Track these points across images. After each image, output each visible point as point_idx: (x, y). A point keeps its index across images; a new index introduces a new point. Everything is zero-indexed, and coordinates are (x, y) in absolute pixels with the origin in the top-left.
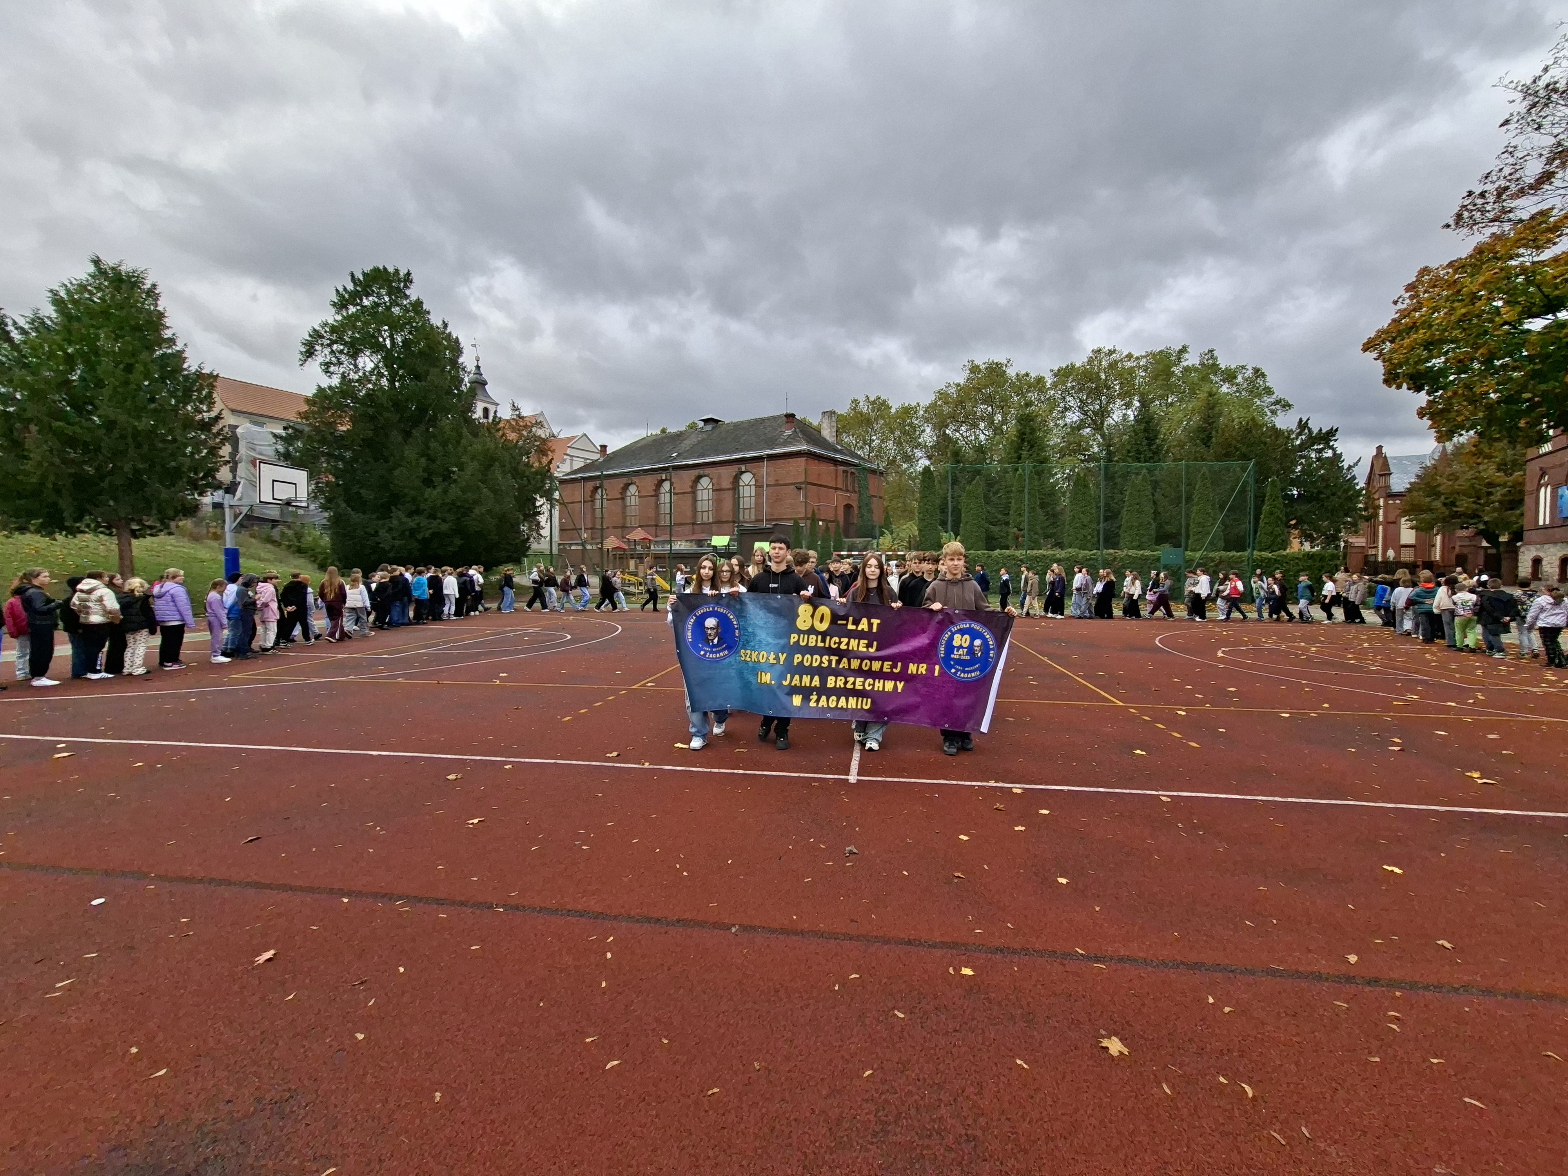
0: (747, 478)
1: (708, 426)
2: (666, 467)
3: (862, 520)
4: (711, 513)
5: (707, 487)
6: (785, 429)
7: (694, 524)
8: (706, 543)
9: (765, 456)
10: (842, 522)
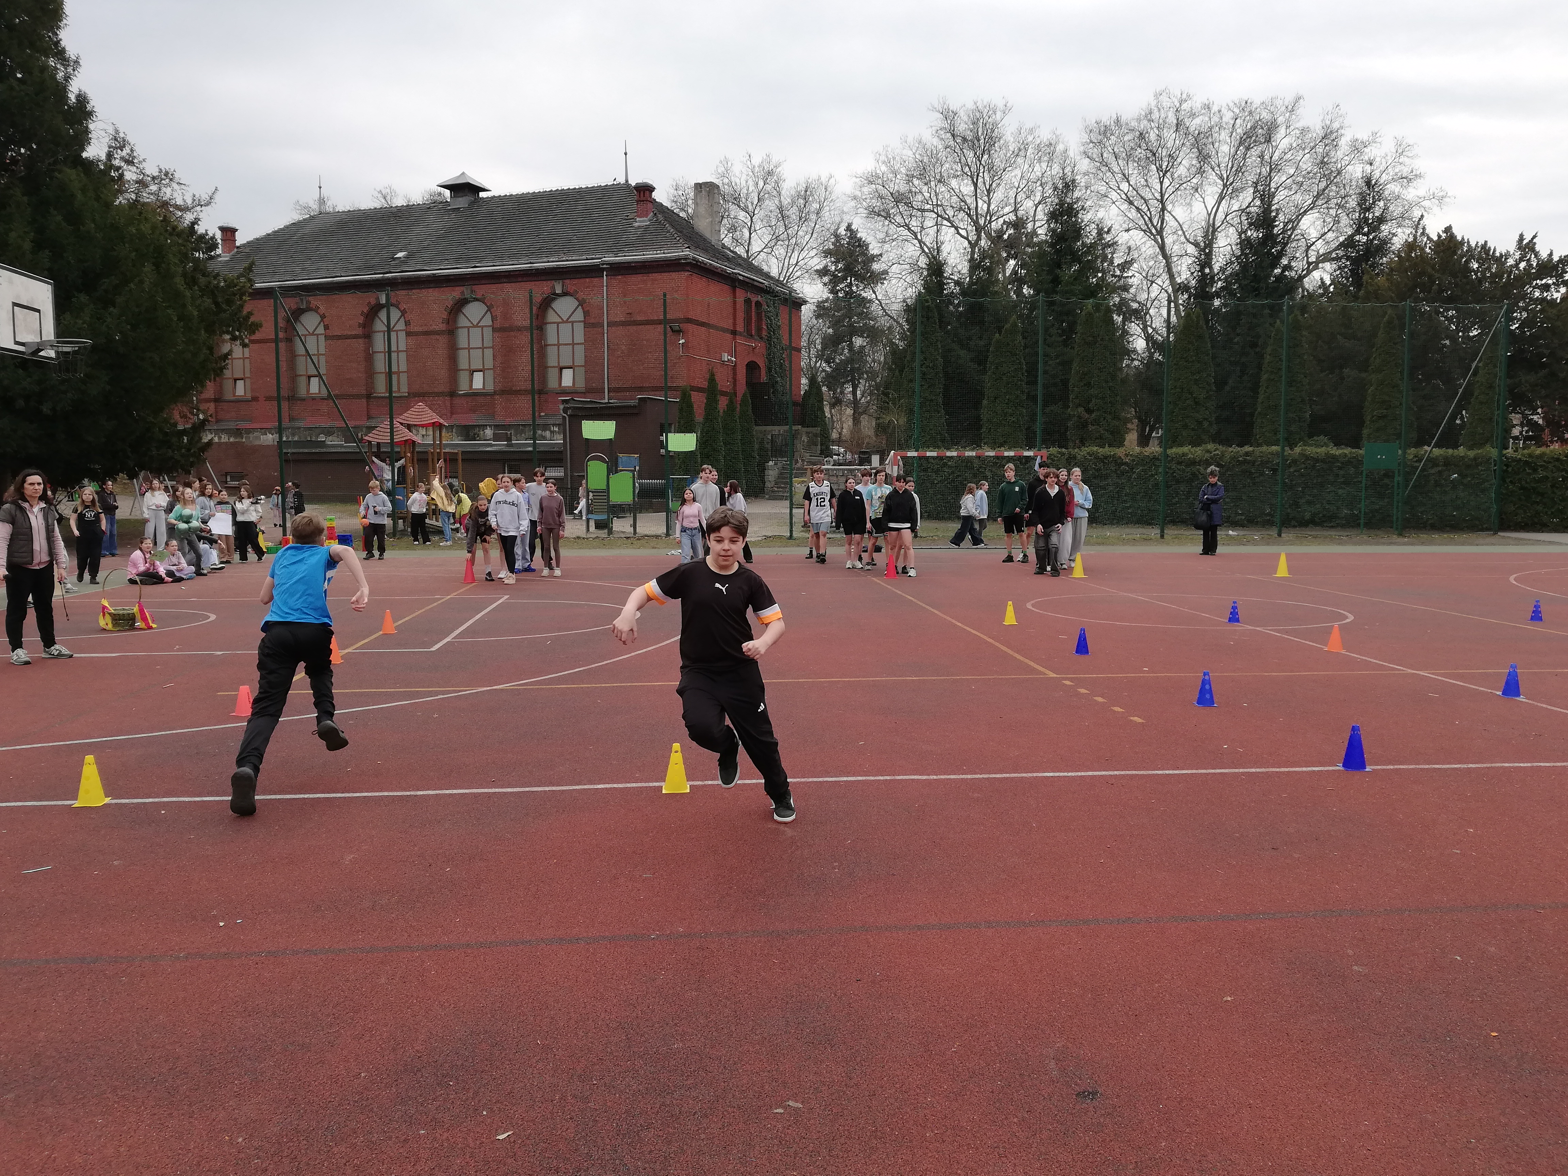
0: (564, 307)
1: (460, 199)
2: (388, 279)
3: (773, 392)
4: (490, 374)
5: (479, 322)
6: (636, 214)
7: (453, 394)
8: (482, 432)
9: (605, 266)
10: (744, 395)
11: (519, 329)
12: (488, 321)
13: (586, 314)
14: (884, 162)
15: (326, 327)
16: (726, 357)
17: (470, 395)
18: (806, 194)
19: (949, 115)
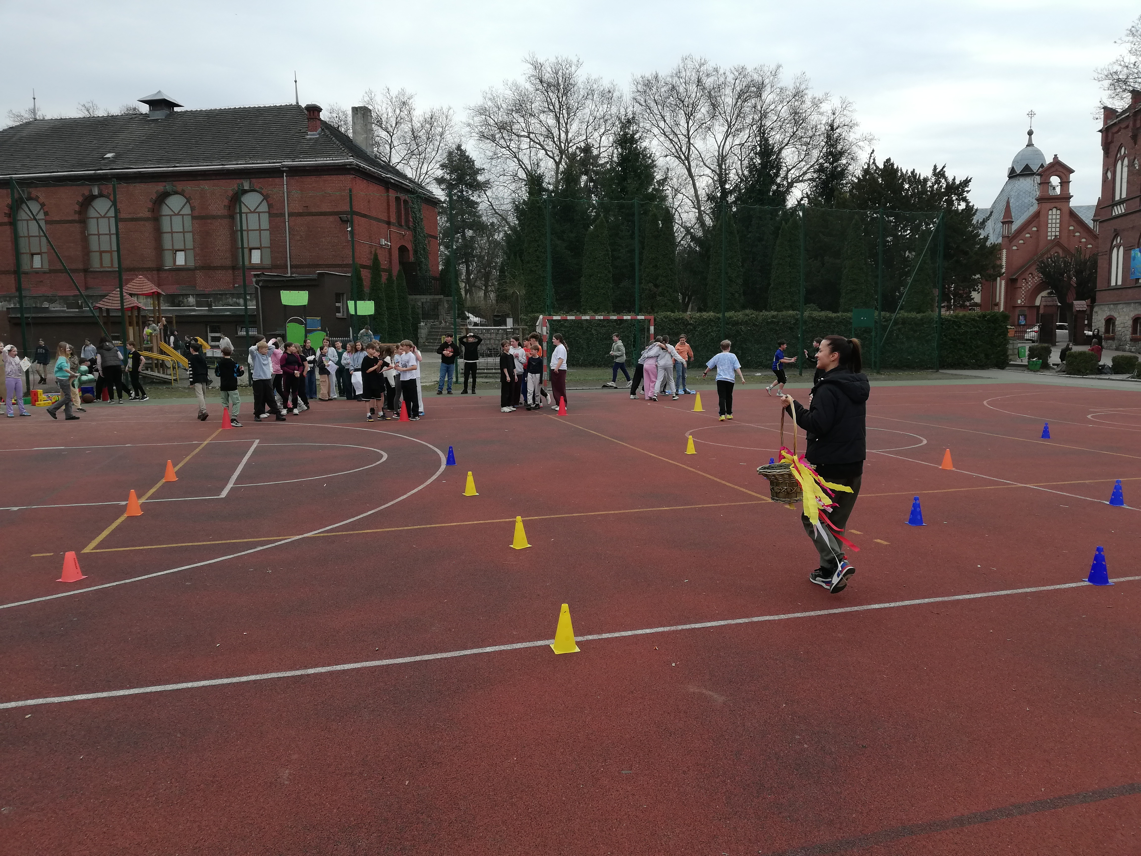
0: (251, 200)
1: (158, 112)
2: (100, 175)
3: (419, 270)
4: (191, 254)
5: (179, 212)
6: (307, 129)
7: (159, 269)
8: (185, 300)
9: (285, 169)
10: (399, 271)
11: (214, 217)
12: (187, 210)
13: (270, 206)
14: (490, 99)
15: (46, 214)
16: (383, 242)
17: (175, 270)
18: (431, 120)
19: (537, 66)
